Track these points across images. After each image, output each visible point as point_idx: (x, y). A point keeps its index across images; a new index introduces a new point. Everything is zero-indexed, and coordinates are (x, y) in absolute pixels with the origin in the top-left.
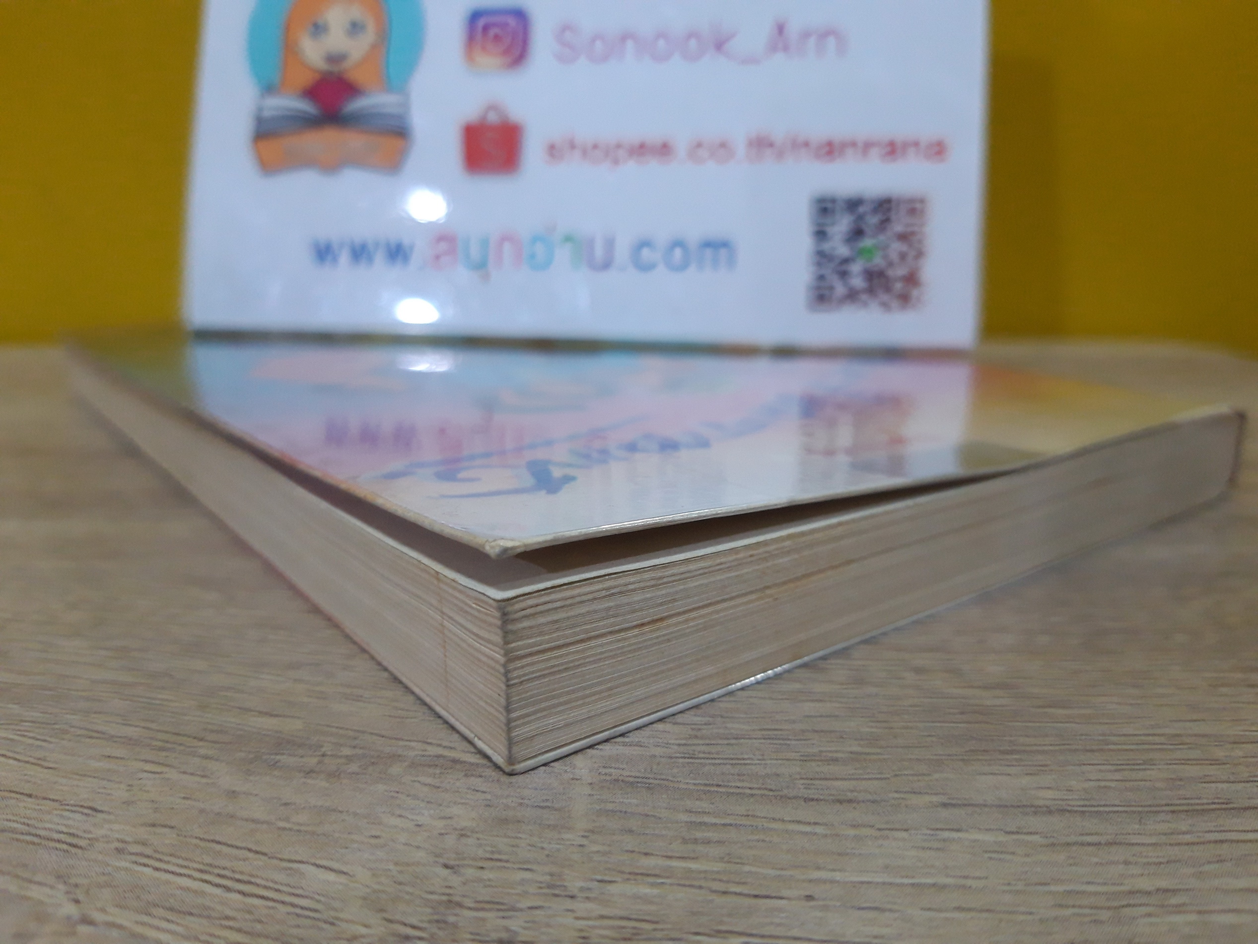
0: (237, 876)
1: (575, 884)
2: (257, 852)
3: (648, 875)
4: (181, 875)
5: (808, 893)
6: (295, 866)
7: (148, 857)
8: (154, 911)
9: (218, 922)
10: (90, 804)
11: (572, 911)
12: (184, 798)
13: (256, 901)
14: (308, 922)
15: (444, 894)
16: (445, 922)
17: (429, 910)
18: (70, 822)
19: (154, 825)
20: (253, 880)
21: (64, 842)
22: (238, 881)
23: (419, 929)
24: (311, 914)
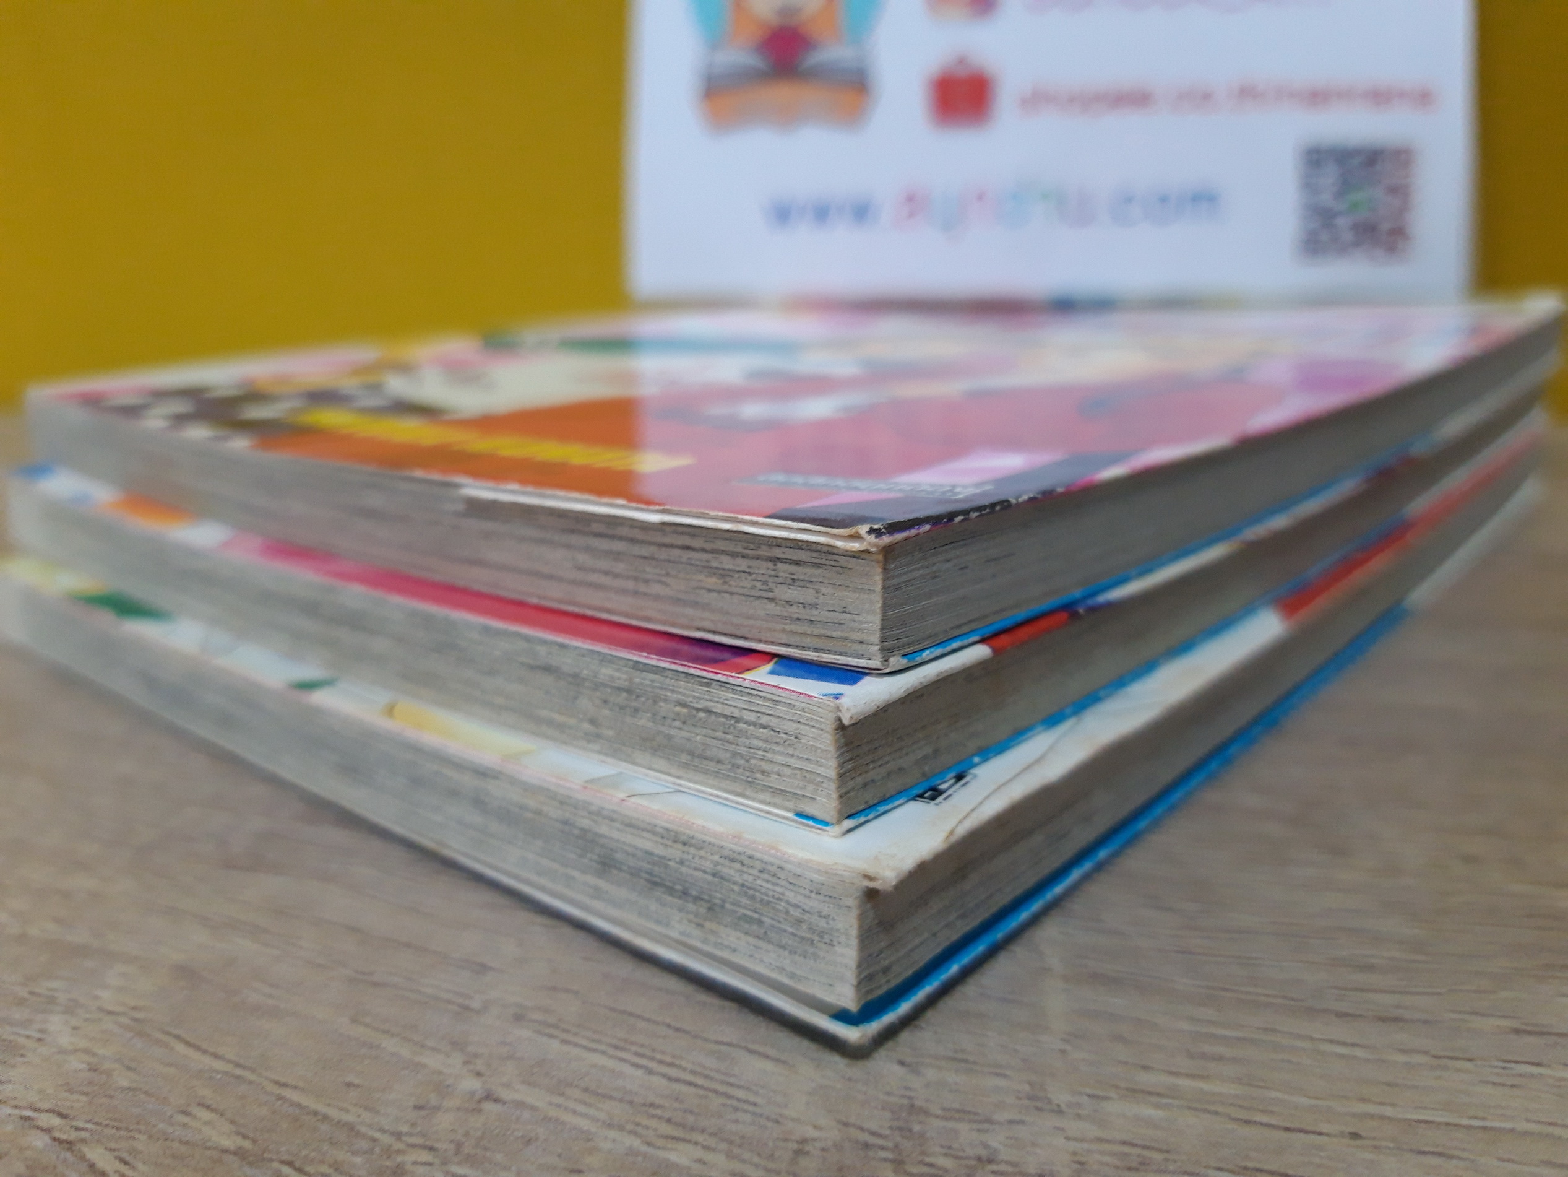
0: (658, 1056)
1: (1062, 1097)
2: (677, 1030)
3: (1150, 1093)
4: (593, 1050)
5: (1353, 1130)
7: (553, 1026)
9: (643, 1110)
10: (476, 959)
11: (1063, 1130)
13: (684, 1089)
14: (748, 1117)
15: (903, 1096)
16: (910, 1131)
17: (888, 1115)
18: (459, 980)
19: (554, 989)
20: (677, 1062)
21: (455, 1003)
22: (661, 1062)
23: (880, 1136)
24: (751, 1108)
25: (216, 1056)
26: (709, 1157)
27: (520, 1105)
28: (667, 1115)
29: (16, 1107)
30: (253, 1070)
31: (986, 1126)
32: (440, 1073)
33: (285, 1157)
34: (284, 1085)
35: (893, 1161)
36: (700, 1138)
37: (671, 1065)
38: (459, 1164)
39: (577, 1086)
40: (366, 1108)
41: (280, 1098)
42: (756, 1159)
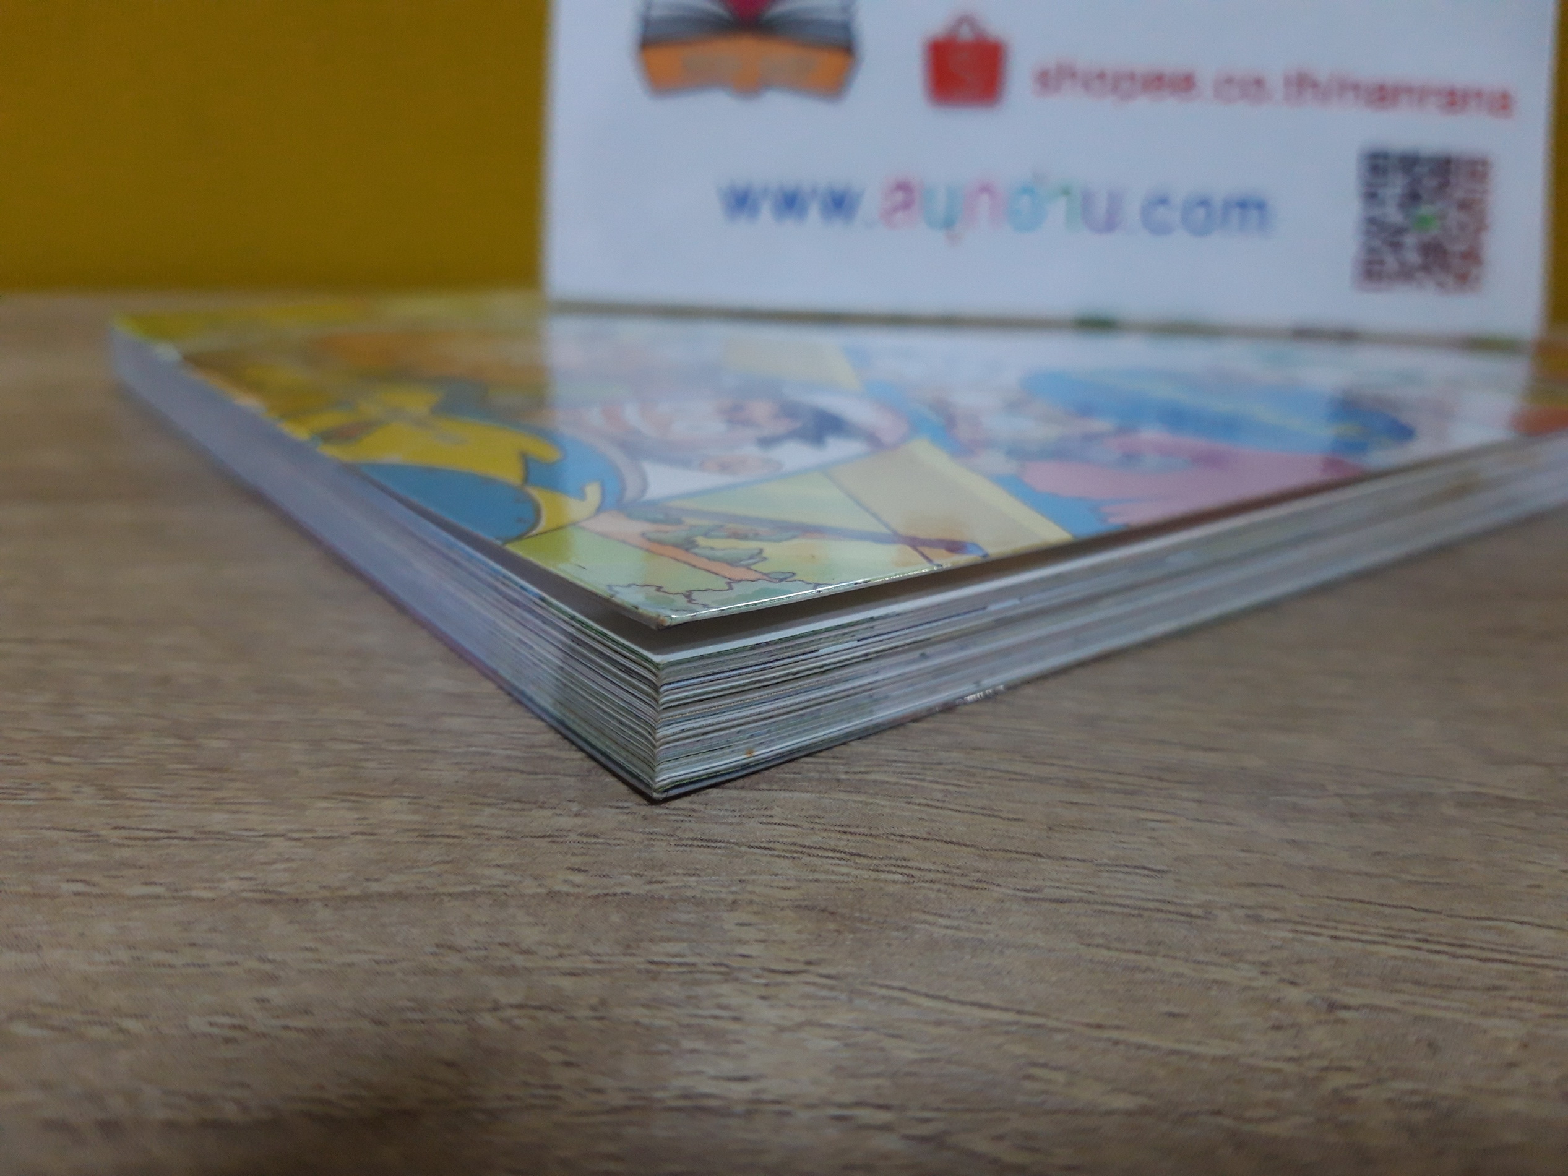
2: (1426, 911)
6: (1492, 924)
8: (1405, 987)
18: (1144, 888)
21: (1166, 911)
22: (1451, 945)
25: (979, 1005)
27: (1373, 1008)
28: (1524, 995)
29: (810, 1106)
30: (1045, 1016)
32: (1251, 987)
34: (1099, 1026)
39: (1405, 981)
40: (1224, 1038)
41: (1116, 1043)
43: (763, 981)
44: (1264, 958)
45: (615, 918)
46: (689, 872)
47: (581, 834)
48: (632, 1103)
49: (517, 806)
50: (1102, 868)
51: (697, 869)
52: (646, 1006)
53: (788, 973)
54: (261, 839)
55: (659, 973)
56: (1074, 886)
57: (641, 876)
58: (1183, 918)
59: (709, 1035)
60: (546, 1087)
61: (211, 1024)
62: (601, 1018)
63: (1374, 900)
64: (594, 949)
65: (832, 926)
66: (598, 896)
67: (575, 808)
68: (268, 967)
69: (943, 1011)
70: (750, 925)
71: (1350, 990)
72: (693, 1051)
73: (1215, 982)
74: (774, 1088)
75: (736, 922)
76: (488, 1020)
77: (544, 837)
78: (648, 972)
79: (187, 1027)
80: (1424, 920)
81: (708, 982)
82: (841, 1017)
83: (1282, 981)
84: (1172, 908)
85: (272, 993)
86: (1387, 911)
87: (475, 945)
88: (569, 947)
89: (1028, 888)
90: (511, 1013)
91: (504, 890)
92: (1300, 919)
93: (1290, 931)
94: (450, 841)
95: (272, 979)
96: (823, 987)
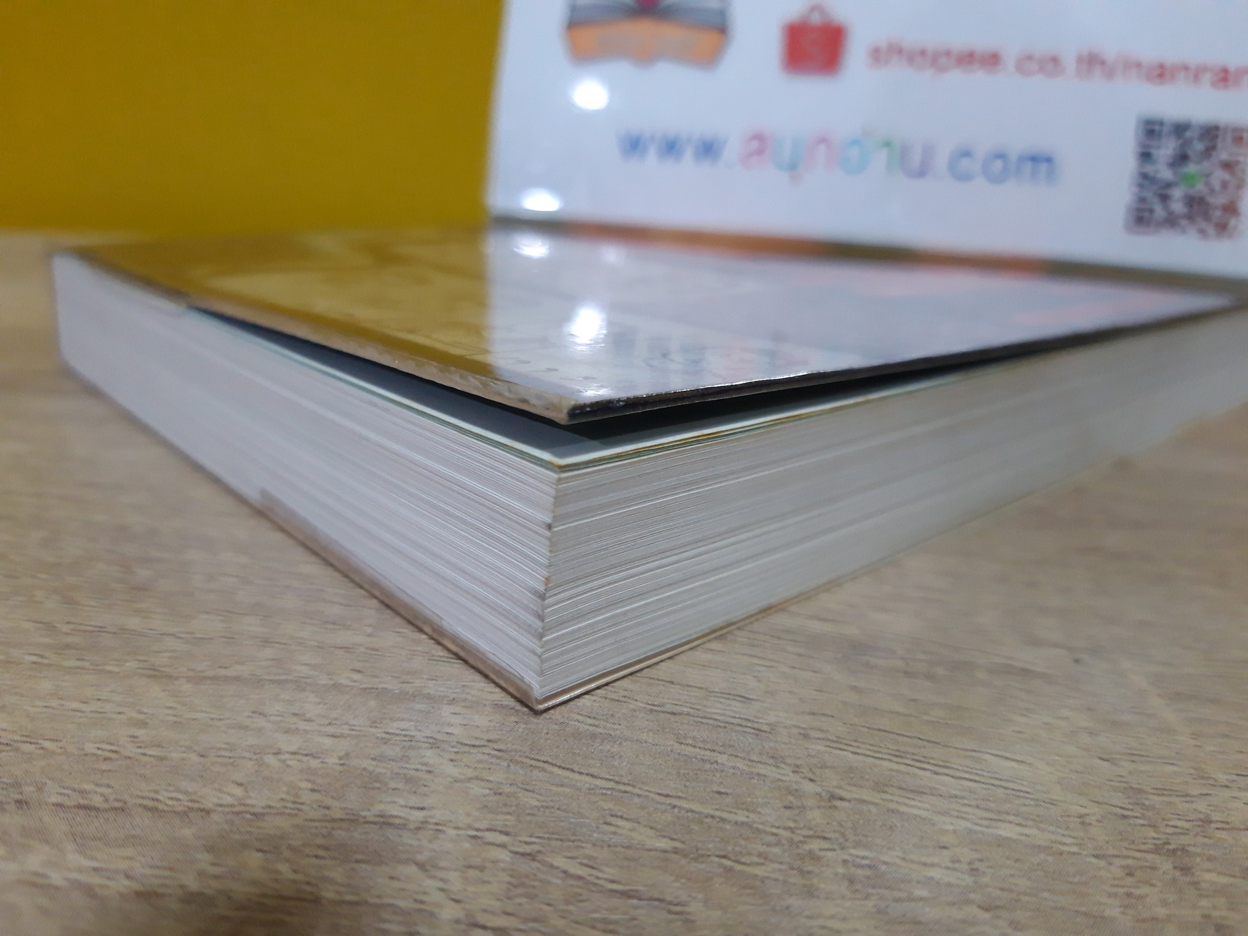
0: (932, 761)
1: (1222, 778)
2: (928, 741)
4: (882, 759)
6: (973, 754)
7: (837, 742)
8: (890, 790)
9: (952, 800)
10: (735, 692)
11: (1238, 798)
12: (816, 690)
14: (1032, 803)
15: (1121, 782)
16: (1144, 805)
17: (1120, 794)
18: (735, 709)
19: (814, 714)
20: (948, 765)
21: (746, 727)
22: (935, 765)
23: (1128, 810)
24: (1027, 795)
25: (593, 776)
26: (1026, 831)
27: (862, 801)
28: (974, 803)
29: (457, 828)
30: (633, 786)
31: (1188, 799)
32: (780, 780)
33: (718, 853)
34: (667, 796)
35: (1150, 826)
36: (1011, 818)
37: (944, 767)
38: (854, 848)
39: (892, 786)
40: (748, 810)
41: (674, 807)
42: (1059, 830)
43: (456, 750)
44: (799, 762)
45: (373, 703)
46: (431, 678)
47: (368, 648)
48: (344, 817)
49: (331, 626)
50: (712, 694)
51: (437, 676)
52: (373, 759)
53: (474, 746)
54: (161, 636)
55: (389, 740)
56: (688, 705)
57: (398, 678)
58: (753, 731)
59: (408, 780)
60: (295, 803)
61: (99, 749)
62: (343, 764)
63: (895, 731)
64: (352, 722)
65: (513, 719)
66: (366, 689)
67: (369, 630)
68: (142, 717)
69: (567, 778)
70: (459, 714)
71: (849, 788)
72: (394, 789)
73: (759, 774)
74: (439, 815)
75: (451, 712)
76: (270, 759)
77: (342, 648)
78: (382, 738)
79: (83, 749)
80: (924, 747)
81: (420, 748)
82: (498, 777)
83: (804, 778)
84: (749, 724)
85: (141, 733)
86: (900, 739)
87: (277, 713)
88: (336, 719)
89: (656, 703)
90: (287, 756)
91: (307, 680)
92: (835, 739)
93: (825, 746)
94: (281, 646)
95: (143, 724)
96: (493, 756)
